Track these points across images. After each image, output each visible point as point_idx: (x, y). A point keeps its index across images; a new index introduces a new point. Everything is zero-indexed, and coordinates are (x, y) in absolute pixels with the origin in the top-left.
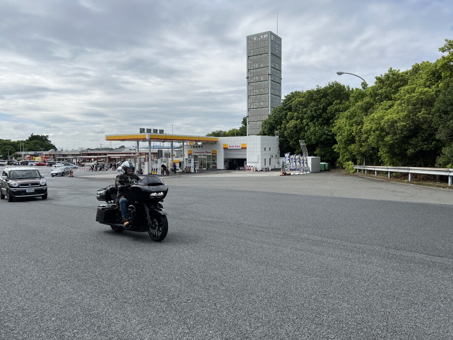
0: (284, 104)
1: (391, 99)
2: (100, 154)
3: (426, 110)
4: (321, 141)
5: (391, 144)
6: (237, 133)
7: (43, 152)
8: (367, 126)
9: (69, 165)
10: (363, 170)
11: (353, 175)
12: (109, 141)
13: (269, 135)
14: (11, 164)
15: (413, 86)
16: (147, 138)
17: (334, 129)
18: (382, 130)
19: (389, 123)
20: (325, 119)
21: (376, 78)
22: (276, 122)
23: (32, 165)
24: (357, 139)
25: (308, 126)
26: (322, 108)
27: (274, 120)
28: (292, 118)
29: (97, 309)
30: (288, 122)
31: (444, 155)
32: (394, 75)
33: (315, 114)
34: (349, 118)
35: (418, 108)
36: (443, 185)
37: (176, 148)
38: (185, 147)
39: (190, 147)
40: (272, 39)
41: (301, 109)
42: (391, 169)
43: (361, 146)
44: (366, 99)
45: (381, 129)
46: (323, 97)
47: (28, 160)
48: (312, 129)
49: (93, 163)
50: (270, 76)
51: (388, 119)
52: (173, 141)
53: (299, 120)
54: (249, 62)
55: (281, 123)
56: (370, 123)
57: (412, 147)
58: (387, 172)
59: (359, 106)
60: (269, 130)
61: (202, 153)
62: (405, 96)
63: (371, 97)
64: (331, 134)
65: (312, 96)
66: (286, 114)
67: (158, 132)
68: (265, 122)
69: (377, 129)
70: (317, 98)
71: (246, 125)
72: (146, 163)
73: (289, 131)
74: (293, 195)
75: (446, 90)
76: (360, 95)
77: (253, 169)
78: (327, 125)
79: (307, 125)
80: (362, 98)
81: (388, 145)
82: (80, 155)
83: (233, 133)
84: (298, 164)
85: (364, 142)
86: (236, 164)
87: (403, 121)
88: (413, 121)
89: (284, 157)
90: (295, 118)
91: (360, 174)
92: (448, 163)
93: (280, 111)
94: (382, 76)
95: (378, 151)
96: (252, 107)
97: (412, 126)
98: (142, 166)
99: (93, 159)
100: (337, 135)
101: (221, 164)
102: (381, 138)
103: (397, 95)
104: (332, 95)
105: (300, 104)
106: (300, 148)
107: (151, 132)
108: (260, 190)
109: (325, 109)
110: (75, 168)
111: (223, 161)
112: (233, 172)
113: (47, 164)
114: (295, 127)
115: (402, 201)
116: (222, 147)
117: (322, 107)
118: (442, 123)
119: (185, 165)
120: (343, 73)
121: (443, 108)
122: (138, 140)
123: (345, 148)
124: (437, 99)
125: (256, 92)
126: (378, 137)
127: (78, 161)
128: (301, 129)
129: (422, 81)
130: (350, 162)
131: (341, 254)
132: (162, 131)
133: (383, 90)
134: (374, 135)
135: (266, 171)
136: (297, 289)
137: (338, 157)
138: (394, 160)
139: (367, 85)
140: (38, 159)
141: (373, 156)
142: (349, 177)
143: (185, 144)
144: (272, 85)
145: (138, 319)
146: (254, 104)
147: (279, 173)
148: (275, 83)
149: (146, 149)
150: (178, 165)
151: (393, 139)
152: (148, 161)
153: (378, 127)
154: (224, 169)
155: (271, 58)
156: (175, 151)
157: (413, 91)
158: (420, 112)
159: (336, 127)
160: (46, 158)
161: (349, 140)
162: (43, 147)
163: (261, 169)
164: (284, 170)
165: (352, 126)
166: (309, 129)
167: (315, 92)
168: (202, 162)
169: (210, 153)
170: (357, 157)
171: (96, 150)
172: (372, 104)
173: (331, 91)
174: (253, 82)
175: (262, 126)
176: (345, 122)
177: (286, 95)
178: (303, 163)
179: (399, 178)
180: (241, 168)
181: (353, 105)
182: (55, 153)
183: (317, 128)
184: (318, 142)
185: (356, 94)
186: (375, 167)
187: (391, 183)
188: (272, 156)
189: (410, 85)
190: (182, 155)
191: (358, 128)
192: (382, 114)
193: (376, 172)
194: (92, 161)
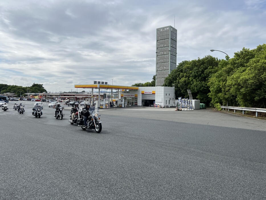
0: (178, 68)
1: (244, 66)
2: (71, 95)
4: (201, 91)
5: (245, 93)
6: (149, 85)
7: (40, 93)
8: (229, 82)
10: (227, 109)
11: (220, 112)
12: (76, 88)
13: (169, 86)
14: (22, 100)
15: (258, 59)
16: (98, 87)
18: (239, 85)
19: (243, 81)
20: (203, 77)
21: (235, 53)
22: (174, 78)
23: (33, 101)
24: (223, 90)
25: (193, 81)
26: (202, 71)
27: (172, 78)
28: (183, 77)
29: (68, 190)
30: (180, 79)
32: (246, 52)
33: (196, 74)
34: (217, 77)
35: (262, 72)
37: (114, 93)
38: (119, 93)
39: (122, 93)
40: (172, 30)
41: (188, 71)
42: (244, 109)
43: (225, 94)
44: (228, 66)
45: (238, 84)
46: (202, 64)
47: (31, 98)
48: (195, 83)
50: (170, 52)
51: (243, 78)
52: (113, 89)
53: (187, 78)
54: (158, 43)
55: (176, 79)
56: (231, 81)
57: (258, 96)
58: (242, 111)
59: (224, 70)
60: (169, 83)
61: (129, 96)
62: (253, 64)
63: (232, 65)
64: (206, 86)
65: (196, 64)
66: (179, 74)
67: (104, 84)
68: (167, 79)
69: (236, 84)
70: (198, 65)
71: (155, 80)
73: (181, 84)
74: (184, 123)
76: (225, 64)
77: (159, 107)
78: (204, 81)
79: (192, 81)
81: (243, 94)
82: (60, 96)
83: (147, 85)
84: (186, 104)
85: (227, 92)
86: (149, 103)
87: (252, 80)
88: (258, 80)
89: (178, 99)
90: (184, 76)
91: (225, 111)
93: (176, 72)
94: (238, 52)
95: (236, 98)
96: (159, 70)
97: (258, 83)
99: (67, 98)
100: (211, 87)
101: (140, 103)
102: (238, 90)
103: (248, 64)
104: (207, 63)
105: (188, 69)
106: (188, 94)
107: (100, 83)
108: (163, 120)
109: (203, 72)
111: (141, 101)
112: (147, 107)
113: (41, 100)
114: (185, 82)
115: (252, 129)
116: (141, 92)
119: (119, 103)
120: (214, 50)
122: (93, 88)
123: (215, 95)
125: (161, 61)
126: (236, 89)
128: (188, 83)
129: (264, 56)
130: (218, 104)
131: (215, 162)
132: (106, 83)
133: (239, 61)
134: (234, 88)
135: (167, 108)
136: (188, 184)
137: (211, 101)
138: (246, 103)
139: (229, 58)
140: (37, 97)
141: (233, 100)
142: (217, 113)
144: (171, 57)
145: (92, 197)
146: (160, 68)
147: (175, 109)
148: (173, 56)
149: (97, 93)
150: (115, 103)
151: (246, 91)
152: (98, 100)
153: (236, 83)
154: (142, 106)
155: (171, 41)
156: (113, 94)
157: (258, 61)
158: (263, 74)
159: (210, 82)
160: (41, 97)
161: (218, 90)
162: (39, 91)
163: (163, 106)
164: (178, 107)
165: (220, 82)
166: (193, 83)
167: (197, 61)
168: (129, 101)
169: (133, 96)
170: (223, 101)
171: (69, 93)
172: (232, 69)
173: (207, 61)
174: (160, 55)
175: (165, 81)
176: (215, 80)
177: (180, 63)
178: (190, 103)
179: (249, 114)
180: (151, 105)
181: (220, 69)
182: (46, 94)
183: (198, 83)
184: (199, 91)
185: (222, 63)
186: (234, 107)
187: (245, 118)
188: (171, 99)
189: (256, 58)
190: (117, 97)
191: (224, 83)
192: (238, 75)
193: (235, 110)
194: (66, 100)
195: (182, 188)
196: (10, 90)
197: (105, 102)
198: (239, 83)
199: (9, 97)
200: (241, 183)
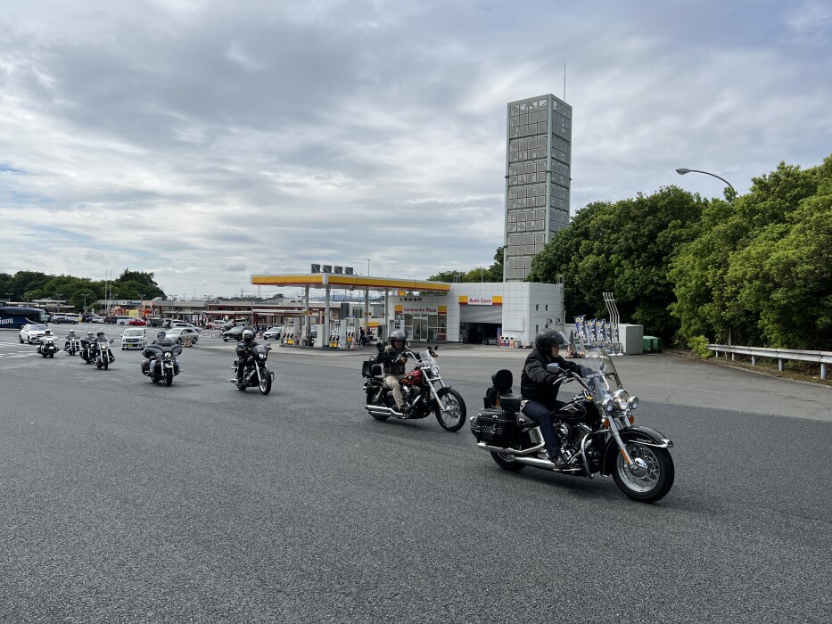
0: (574, 225)
1: (783, 221)
2: (240, 308)
4: (645, 296)
5: (785, 305)
6: (484, 277)
7: (143, 301)
8: (735, 270)
10: (727, 353)
11: (708, 363)
12: (257, 286)
13: (545, 281)
14: (88, 321)
15: (828, 196)
16: (324, 282)
17: (671, 274)
18: (766, 278)
19: (781, 266)
20: (653, 253)
21: (754, 180)
22: (560, 257)
23: (122, 323)
24: (716, 293)
25: (621, 266)
26: (648, 236)
27: (555, 255)
28: (589, 252)
30: (582, 258)
32: (788, 175)
33: (633, 245)
34: (699, 254)
37: (373, 301)
38: (389, 300)
39: (398, 300)
40: (555, 108)
41: (606, 236)
42: (784, 354)
43: (724, 308)
44: (733, 220)
45: (764, 277)
46: (649, 214)
47: (117, 315)
48: (627, 273)
50: (548, 174)
51: (778, 259)
52: (370, 288)
53: (603, 255)
54: (511, 148)
55: (569, 260)
56: (741, 265)
57: (827, 314)
58: (776, 360)
59: (719, 232)
60: (545, 271)
61: (421, 310)
62: (812, 215)
63: (744, 216)
64: (663, 282)
65: (627, 212)
66: (578, 244)
67: (344, 272)
68: (539, 258)
69: (756, 277)
70: (638, 216)
71: (502, 262)
72: (320, 326)
73: (583, 275)
76: (722, 212)
77: (514, 345)
78: (657, 265)
79: (619, 264)
80: (726, 216)
81: (779, 308)
82: (205, 308)
83: (478, 277)
84: (600, 336)
85: (729, 299)
86: (482, 333)
87: (807, 263)
88: (828, 262)
89: (574, 322)
90: (595, 251)
91: (721, 361)
93: (567, 239)
94: (764, 176)
95: (758, 318)
96: (514, 230)
97: (827, 272)
99: (227, 317)
100: (677, 285)
101: (453, 333)
102: (764, 293)
103: (795, 214)
104: (667, 210)
105: (604, 227)
106: (605, 307)
107: (330, 272)
109: (652, 237)
111: (457, 326)
112: (476, 347)
113: (147, 322)
114: (596, 267)
115: (810, 418)
116: (457, 300)
117: (647, 233)
120: (689, 171)
122: (307, 285)
123: (690, 310)
125: (522, 204)
126: (759, 291)
127: (200, 319)
128: (607, 272)
130: (702, 338)
132: (350, 271)
133: (768, 203)
134: (750, 288)
136: (605, 587)
137: (678, 327)
138: (790, 335)
139: (735, 193)
140: (134, 314)
141: (748, 327)
142: (698, 367)
144: (552, 190)
146: (519, 224)
148: (559, 187)
149: (320, 300)
150: (375, 331)
151: (788, 297)
152: (323, 322)
153: (758, 273)
154: (460, 342)
155: (553, 142)
156: (372, 305)
157: (828, 205)
159: (674, 270)
160: (146, 312)
161: (699, 296)
162: (142, 293)
163: (528, 345)
164: (573, 348)
165: (706, 269)
166: (623, 272)
167: (634, 204)
168: (419, 326)
169: (434, 311)
170: (716, 328)
171: (233, 299)
172: (746, 230)
173: (665, 202)
174: (517, 185)
175: (533, 265)
176: (692, 262)
178: (610, 336)
179: (800, 371)
180: (490, 341)
181: (707, 230)
182: (163, 304)
183: (637, 272)
184: (639, 297)
185: (713, 209)
186: (751, 348)
187: (785, 381)
188: (551, 321)
189: (821, 195)
190: (383, 314)
191: (718, 273)
192: (765, 248)
193: (753, 359)
194: (225, 321)
195: (584, 598)
196: (53, 289)
197: (345, 330)
198: (767, 274)
199: (47, 311)
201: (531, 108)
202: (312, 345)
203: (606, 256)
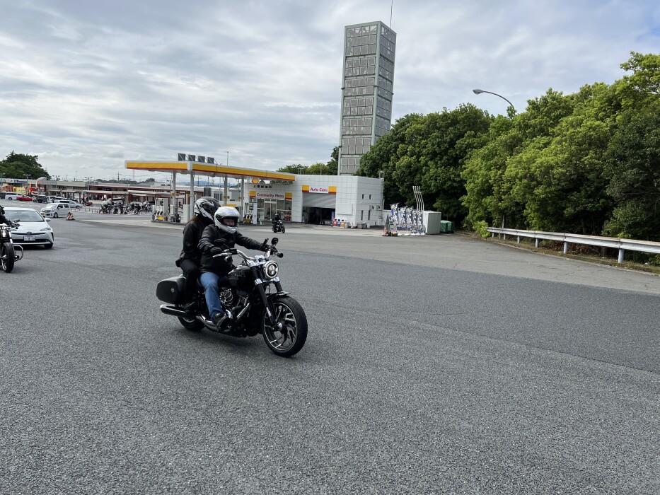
0: (394, 131)
1: (547, 135)
2: (116, 189)
3: (596, 153)
4: (444, 189)
5: (543, 198)
6: (323, 170)
7: (29, 180)
8: (510, 171)
9: (68, 202)
10: (501, 234)
11: (486, 241)
12: (131, 170)
13: (370, 176)
15: (580, 117)
16: (189, 169)
17: (464, 172)
18: (532, 178)
19: (542, 169)
20: (452, 156)
21: (529, 102)
22: (382, 156)
23: (10, 199)
24: (495, 188)
25: (427, 166)
26: (449, 142)
27: (379, 155)
28: (404, 154)
29: (98, 417)
30: (399, 158)
31: (615, 218)
32: (554, 99)
33: (437, 150)
34: (486, 158)
35: (584, 150)
36: (610, 261)
37: (232, 187)
38: (244, 187)
39: (252, 186)
40: (383, 34)
41: (418, 141)
42: (540, 235)
43: (500, 200)
44: (512, 132)
45: (530, 176)
46: (450, 125)
47: (5, 192)
48: (432, 171)
49: (105, 202)
50: (376, 88)
51: (541, 163)
52: (228, 175)
53: (415, 157)
54: (347, 65)
55: (388, 160)
56: (515, 167)
57: (572, 206)
58: (534, 240)
59: (501, 142)
60: (370, 168)
61: (271, 196)
62: (568, 130)
63: (520, 130)
64: (458, 179)
65: (435, 123)
66: (396, 147)
67: (206, 161)
68: (365, 157)
69: (525, 177)
70: (442, 127)
71: (337, 159)
72: (185, 206)
73: (399, 172)
74: (400, 264)
75: (625, 125)
76: (505, 125)
77: (344, 225)
78: (454, 166)
79: (426, 164)
80: (507, 129)
81: (539, 201)
82: (85, 188)
83: (318, 170)
84: (409, 220)
85: (504, 193)
86: (320, 216)
87: (561, 167)
88: (576, 167)
89: (390, 209)
90: (408, 153)
91: (496, 240)
92: (619, 230)
93: (388, 142)
94: (537, 99)
95: (524, 208)
96: (347, 133)
97: (574, 175)
98: (179, 210)
99: (105, 196)
100: (468, 182)
101: (297, 215)
102: (529, 189)
103: (556, 129)
104: (464, 123)
105: (417, 134)
106: (413, 197)
107: (194, 160)
108: (353, 256)
109: (452, 144)
110: (77, 207)
111: (300, 210)
112: (315, 227)
113: (34, 198)
114: (409, 166)
115: (553, 280)
116: (301, 189)
117: (448, 140)
118: (616, 174)
119: (244, 212)
120: (483, 92)
121: (619, 151)
122: (174, 171)
123: (476, 201)
124: (612, 138)
125: (354, 112)
126: (526, 187)
128: (417, 170)
129: (593, 111)
130: (483, 222)
131: (463, 351)
132: (211, 160)
133: (538, 120)
134: (520, 185)
135: (363, 229)
136: (397, 398)
137: (467, 214)
138: (545, 222)
139: (515, 112)
140: (21, 191)
141: (517, 215)
142: (479, 244)
143: (245, 181)
144: (378, 102)
145: (159, 433)
146: (351, 128)
147: (382, 233)
148: (384, 100)
149: (186, 185)
151: (546, 193)
152: (189, 203)
153: (527, 174)
154: (302, 223)
155: (380, 61)
156: (230, 191)
157: (579, 124)
158: (587, 155)
159: (466, 170)
160: (32, 189)
161: (483, 190)
162: (29, 173)
163: (355, 225)
164: (388, 228)
165: (489, 169)
166: (429, 170)
167: (440, 117)
169: (281, 196)
170: (494, 215)
171: (110, 182)
172: (521, 140)
173: (463, 117)
174: (351, 96)
175: (361, 163)
176: (480, 164)
177: (398, 119)
178: (416, 220)
179: (550, 248)
180: (326, 222)
181: (492, 139)
182: (47, 183)
183: (439, 170)
184: (440, 190)
185: (498, 123)
186: (517, 230)
187: (539, 255)
188: (373, 208)
189: (575, 115)
190: (240, 198)
191: (498, 174)
192: (533, 155)
193: (518, 238)
194: (104, 199)
198: (533, 174)
200: (515, 396)
201: (364, 32)
202: (179, 221)
203: (417, 158)
